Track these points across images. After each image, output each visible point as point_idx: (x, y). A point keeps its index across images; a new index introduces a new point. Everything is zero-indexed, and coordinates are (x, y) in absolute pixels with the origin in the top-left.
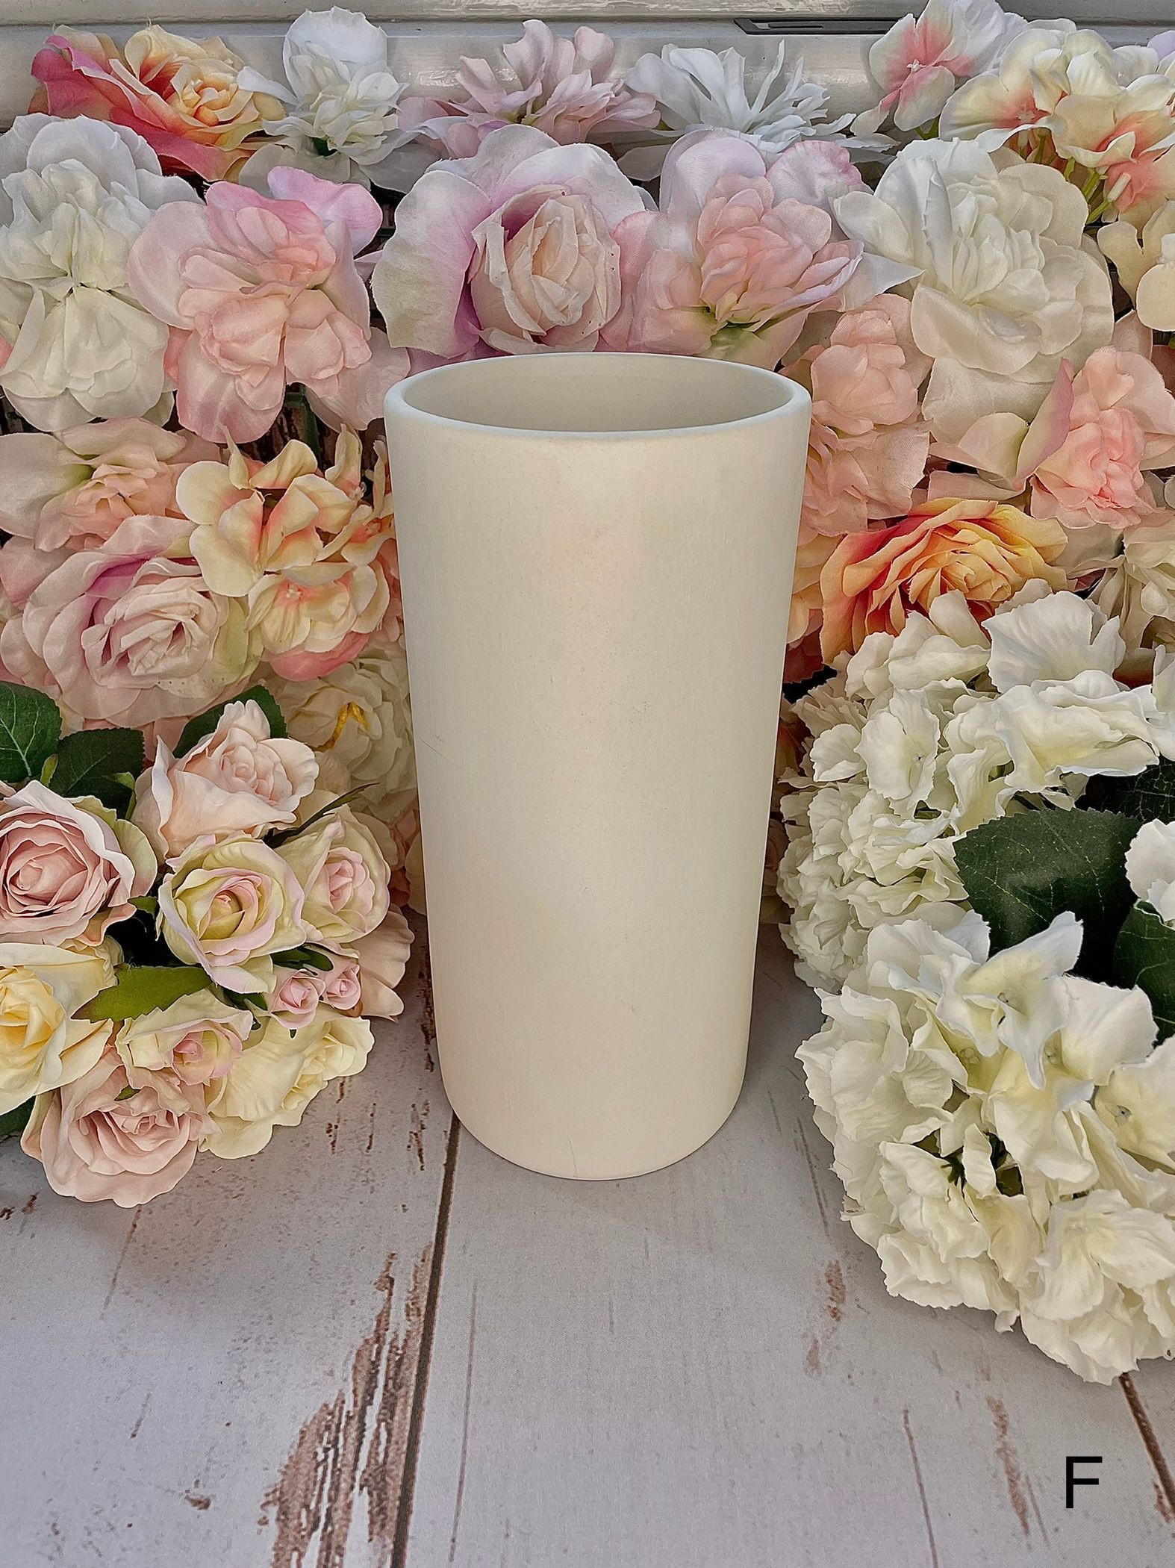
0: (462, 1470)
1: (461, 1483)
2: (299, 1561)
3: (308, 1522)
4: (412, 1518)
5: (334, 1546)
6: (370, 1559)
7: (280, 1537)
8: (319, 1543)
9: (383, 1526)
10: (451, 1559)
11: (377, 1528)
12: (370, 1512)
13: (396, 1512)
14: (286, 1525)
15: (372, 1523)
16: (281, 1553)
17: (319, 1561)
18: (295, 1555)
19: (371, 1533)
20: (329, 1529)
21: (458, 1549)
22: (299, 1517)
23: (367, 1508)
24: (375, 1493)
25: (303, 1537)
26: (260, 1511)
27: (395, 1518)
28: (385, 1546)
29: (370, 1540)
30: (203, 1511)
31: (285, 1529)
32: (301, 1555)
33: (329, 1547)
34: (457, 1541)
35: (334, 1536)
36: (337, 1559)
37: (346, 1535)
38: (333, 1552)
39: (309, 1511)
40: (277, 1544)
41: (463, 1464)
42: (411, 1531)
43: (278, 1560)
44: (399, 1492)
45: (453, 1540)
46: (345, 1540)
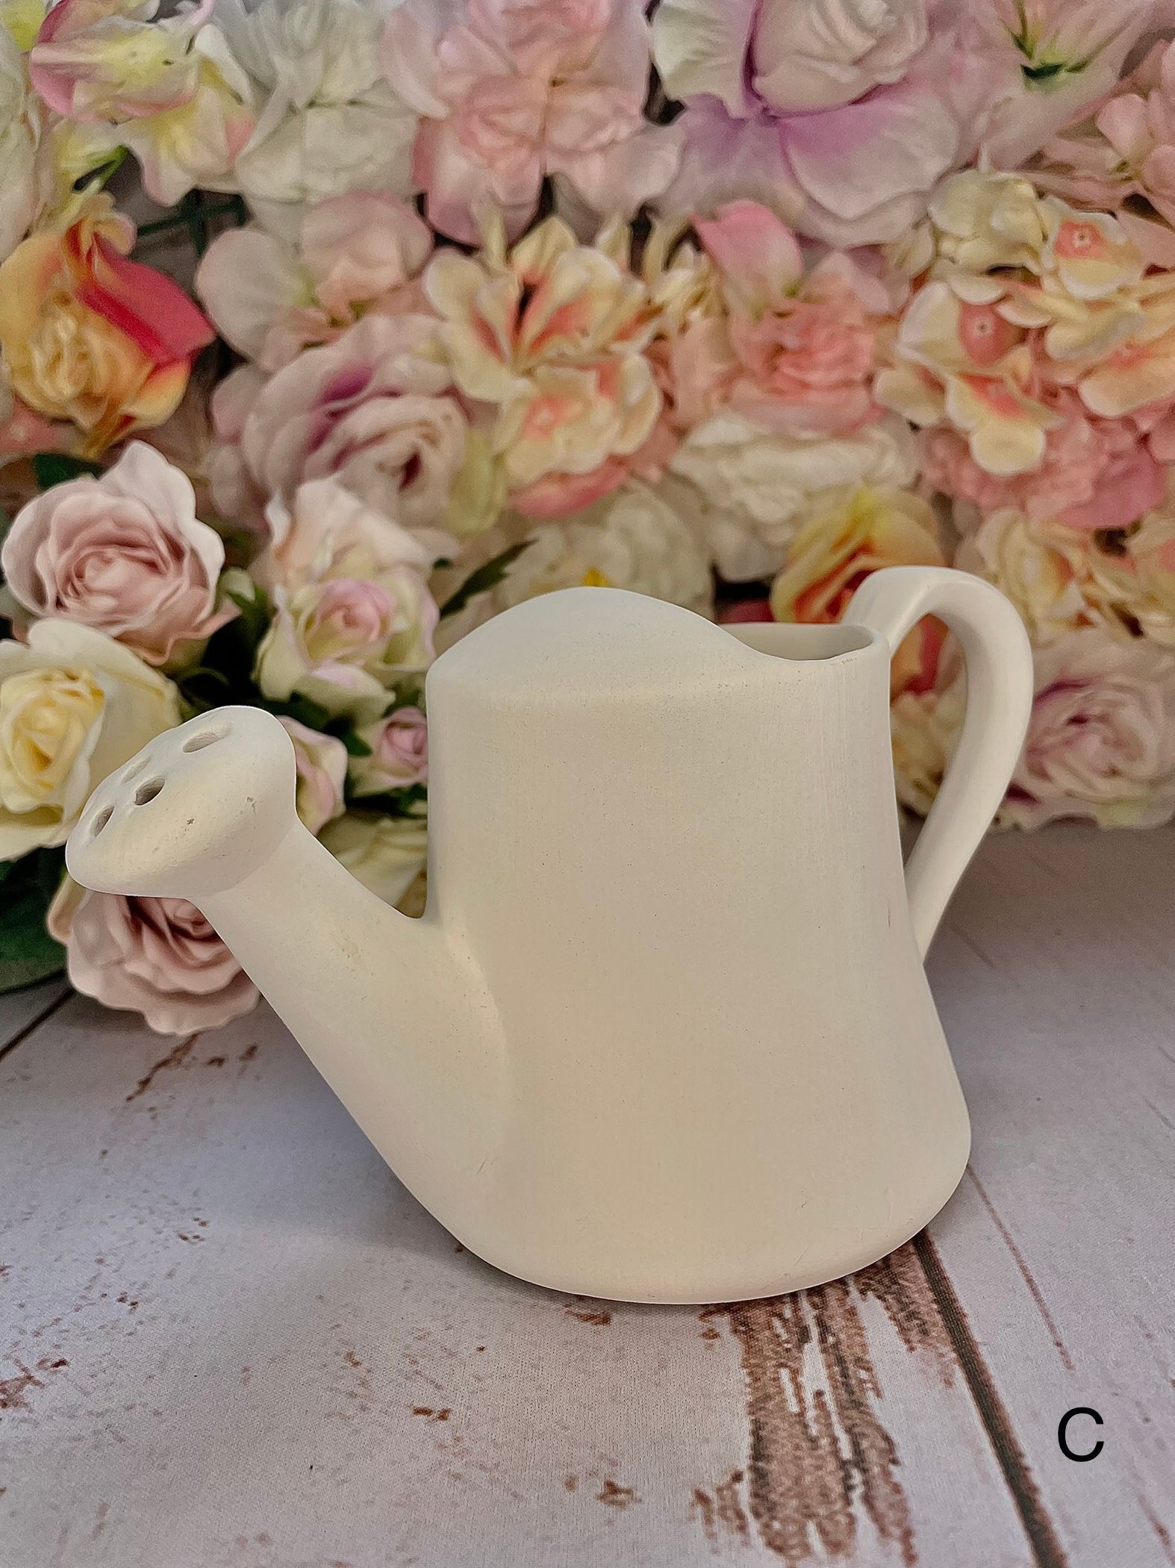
0: (1024, 1269)
1: (1030, 1281)
2: (794, 1380)
3: (788, 1332)
4: (970, 1321)
5: (849, 1359)
6: (923, 1371)
7: (747, 1352)
8: (821, 1357)
9: (925, 1333)
10: (1069, 1366)
11: (915, 1336)
12: (893, 1318)
13: (938, 1317)
14: (751, 1337)
15: (903, 1330)
16: (759, 1371)
17: (831, 1377)
18: (785, 1374)
19: (908, 1341)
20: (831, 1340)
21: (1073, 1355)
22: (770, 1327)
23: (887, 1314)
24: (888, 1297)
25: (788, 1350)
26: (701, 1323)
27: (941, 1323)
28: (941, 1355)
29: (912, 1349)
30: (601, 1327)
31: (752, 1343)
32: (795, 1373)
33: (841, 1361)
34: (1065, 1344)
35: (843, 1347)
36: (863, 1374)
37: (863, 1346)
38: (851, 1368)
39: (785, 1321)
40: (746, 1360)
41: (1020, 1262)
42: (977, 1334)
43: (757, 1380)
44: (930, 1295)
45: (1059, 1344)
46: (865, 1351)
